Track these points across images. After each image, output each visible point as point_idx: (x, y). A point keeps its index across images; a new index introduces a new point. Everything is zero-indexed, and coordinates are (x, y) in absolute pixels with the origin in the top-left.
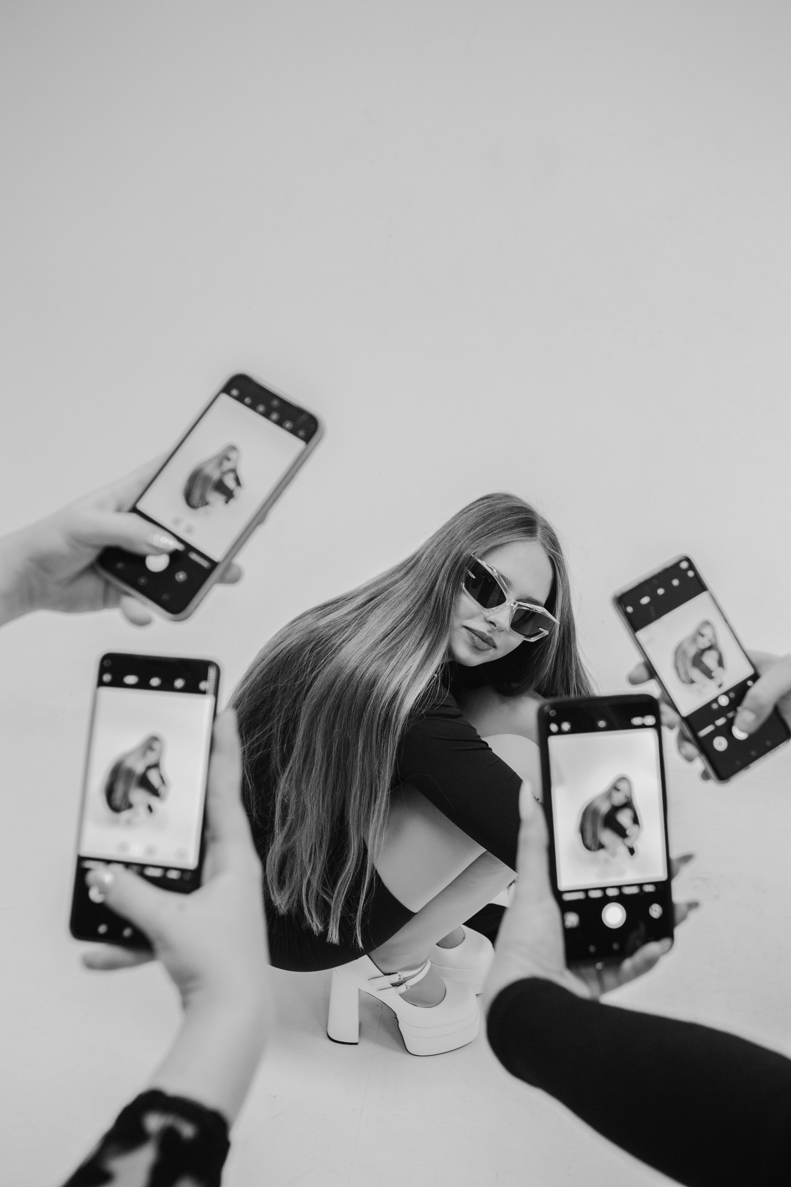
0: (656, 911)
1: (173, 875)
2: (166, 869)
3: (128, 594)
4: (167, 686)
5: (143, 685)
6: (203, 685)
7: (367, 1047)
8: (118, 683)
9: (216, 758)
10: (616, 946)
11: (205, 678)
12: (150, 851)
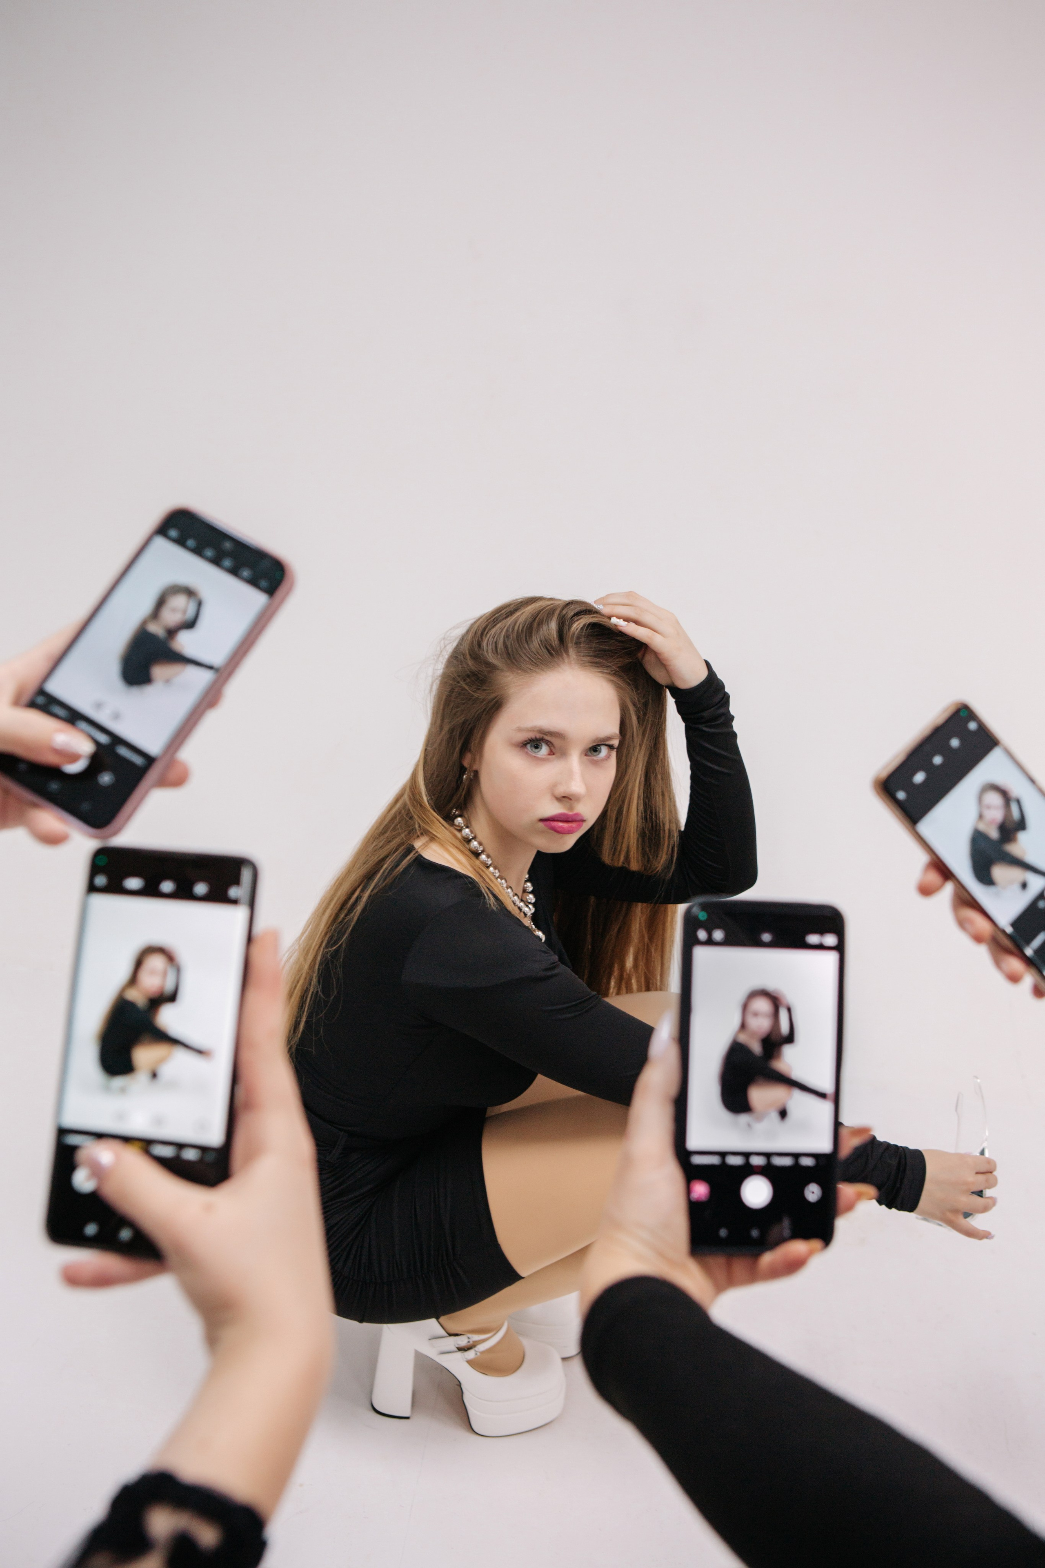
0: (813, 1193)
1: (190, 1155)
2: (180, 1146)
3: (35, 806)
4: (184, 893)
5: (151, 891)
6: (233, 892)
7: (421, 1423)
8: (115, 888)
9: (251, 995)
10: (755, 1233)
11: (237, 881)
12: (159, 1121)
